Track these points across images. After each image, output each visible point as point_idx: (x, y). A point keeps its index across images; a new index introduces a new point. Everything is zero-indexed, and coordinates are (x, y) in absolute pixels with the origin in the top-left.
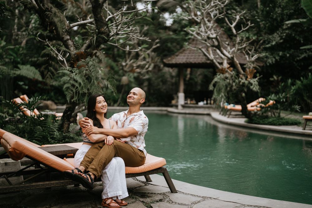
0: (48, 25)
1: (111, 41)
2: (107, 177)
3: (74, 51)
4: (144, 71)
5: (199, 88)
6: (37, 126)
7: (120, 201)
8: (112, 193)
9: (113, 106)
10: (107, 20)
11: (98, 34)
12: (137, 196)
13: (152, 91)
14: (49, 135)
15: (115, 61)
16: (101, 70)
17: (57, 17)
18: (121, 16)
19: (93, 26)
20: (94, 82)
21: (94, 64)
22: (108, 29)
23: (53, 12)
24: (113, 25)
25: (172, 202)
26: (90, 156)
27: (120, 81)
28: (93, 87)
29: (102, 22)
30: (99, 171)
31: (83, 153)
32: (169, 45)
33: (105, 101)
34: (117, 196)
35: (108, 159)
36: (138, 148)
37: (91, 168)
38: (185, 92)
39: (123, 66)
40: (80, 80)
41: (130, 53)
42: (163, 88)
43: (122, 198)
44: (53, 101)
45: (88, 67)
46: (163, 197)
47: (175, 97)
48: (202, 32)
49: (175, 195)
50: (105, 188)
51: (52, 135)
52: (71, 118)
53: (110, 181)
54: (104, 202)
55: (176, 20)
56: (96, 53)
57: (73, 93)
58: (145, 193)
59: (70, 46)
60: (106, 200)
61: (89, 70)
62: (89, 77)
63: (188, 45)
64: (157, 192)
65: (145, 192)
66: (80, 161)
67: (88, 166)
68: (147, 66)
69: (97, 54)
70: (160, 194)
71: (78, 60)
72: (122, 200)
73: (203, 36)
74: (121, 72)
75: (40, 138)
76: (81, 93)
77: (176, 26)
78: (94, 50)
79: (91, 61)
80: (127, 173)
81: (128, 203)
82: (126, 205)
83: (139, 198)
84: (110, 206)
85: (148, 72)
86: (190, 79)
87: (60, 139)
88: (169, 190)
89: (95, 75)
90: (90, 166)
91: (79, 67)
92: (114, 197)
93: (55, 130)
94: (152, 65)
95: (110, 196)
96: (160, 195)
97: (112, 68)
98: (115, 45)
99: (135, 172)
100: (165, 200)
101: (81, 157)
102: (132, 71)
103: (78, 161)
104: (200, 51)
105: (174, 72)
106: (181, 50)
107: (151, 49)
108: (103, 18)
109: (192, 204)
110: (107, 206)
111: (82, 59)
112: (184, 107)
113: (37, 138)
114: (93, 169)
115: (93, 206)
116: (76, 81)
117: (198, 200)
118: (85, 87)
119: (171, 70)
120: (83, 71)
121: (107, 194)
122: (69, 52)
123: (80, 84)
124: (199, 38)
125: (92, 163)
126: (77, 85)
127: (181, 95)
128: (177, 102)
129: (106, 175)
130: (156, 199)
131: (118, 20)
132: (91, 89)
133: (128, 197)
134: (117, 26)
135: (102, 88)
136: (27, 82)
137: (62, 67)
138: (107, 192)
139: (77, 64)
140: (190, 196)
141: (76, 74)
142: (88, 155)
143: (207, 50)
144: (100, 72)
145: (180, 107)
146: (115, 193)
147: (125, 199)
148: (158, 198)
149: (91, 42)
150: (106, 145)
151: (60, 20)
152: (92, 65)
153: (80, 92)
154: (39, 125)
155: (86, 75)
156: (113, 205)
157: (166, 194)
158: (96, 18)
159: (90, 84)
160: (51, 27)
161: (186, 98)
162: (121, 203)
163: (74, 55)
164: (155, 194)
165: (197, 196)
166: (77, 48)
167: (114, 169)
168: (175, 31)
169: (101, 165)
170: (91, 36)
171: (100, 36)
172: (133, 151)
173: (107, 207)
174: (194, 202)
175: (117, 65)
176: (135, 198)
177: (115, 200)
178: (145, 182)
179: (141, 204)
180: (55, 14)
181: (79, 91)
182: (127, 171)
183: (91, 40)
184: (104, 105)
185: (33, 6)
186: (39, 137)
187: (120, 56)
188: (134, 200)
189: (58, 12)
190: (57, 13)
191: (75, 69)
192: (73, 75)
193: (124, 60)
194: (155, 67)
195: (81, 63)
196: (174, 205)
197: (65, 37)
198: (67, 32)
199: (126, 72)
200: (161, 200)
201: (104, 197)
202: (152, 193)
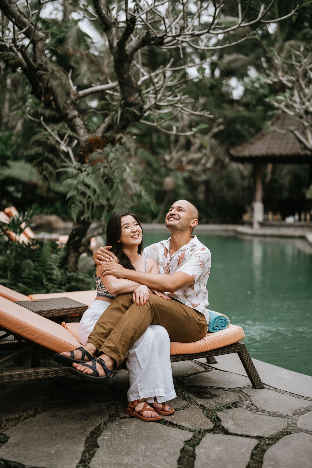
0: (42, 92)
1: (147, 119)
2: (137, 363)
3: (85, 135)
4: (199, 168)
5: (285, 194)
6: (26, 259)
7: (161, 406)
8: (146, 392)
9: (151, 222)
10: (139, 83)
11: (124, 108)
12: (192, 393)
13: (211, 200)
14: (44, 276)
15: (154, 153)
16: (130, 167)
17: (56, 78)
18: (162, 77)
19: (117, 95)
20: (117, 187)
21: (117, 157)
22: (142, 98)
23: (50, 70)
24: (148, 92)
25: (257, 410)
26: (106, 324)
27: (161, 184)
28: (116, 196)
29: (131, 87)
30: (121, 353)
31: (95, 316)
32: (238, 127)
33: (136, 223)
34: (155, 397)
35: (138, 330)
36: (195, 309)
37: (108, 347)
38: (265, 201)
39: (165, 161)
40: (94, 185)
41: (177, 137)
42: (229, 195)
43: (163, 401)
44: (59, 215)
45: (107, 162)
46: (240, 397)
47: (248, 208)
48: (295, 102)
49: (261, 392)
50: (133, 382)
51: (50, 274)
52: (80, 247)
53: (142, 370)
54: (131, 408)
55: (249, 87)
56: (121, 138)
57: (84, 206)
58: (206, 387)
59: (78, 128)
60: (135, 404)
61: (110, 167)
62: (110, 178)
63: (272, 124)
64: (227, 386)
65: (206, 384)
66: (88, 332)
67: (101, 344)
68: (203, 161)
69: (123, 140)
70: (234, 390)
71: (91, 150)
72: (164, 404)
73: (298, 111)
74: (163, 170)
75: (30, 279)
76: (97, 207)
77: (249, 98)
78: (117, 133)
79: (112, 152)
80: (174, 353)
81: (176, 410)
82: (172, 414)
83: (195, 398)
84: (142, 415)
85: (205, 171)
86: (273, 180)
87: (62, 281)
88: (248, 382)
89: (119, 176)
90: (105, 343)
91: (93, 163)
92: (150, 398)
93: (54, 267)
94: (212, 159)
95: (142, 396)
96: (233, 392)
97: (149, 164)
98: (152, 124)
99: (189, 352)
100: (243, 404)
101: (91, 323)
102: (181, 168)
103: (86, 331)
104: (291, 135)
105: (245, 169)
106: (259, 135)
107: (210, 134)
108: (133, 79)
109: (294, 414)
110: (136, 415)
111: (98, 148)
112: (262, 224)
113: (25, 280)
114: (111, 349)
115: (112, 413)
116: (88, 187)
117: (305, 406)
118: (103, 195)
119: (241, 167)
120: (100, 169)
121: (138, 392)
122: (77, 139)
123: (95, 191)
124: (291, 113)
125: (108, 337)
126: (89, 192)
127: (258, 206)
128: (252, 216)
129: (135, 359)
130: (226, 400)
131: (157, 83)
132: (112, 199)
133: (176, 398)
134: (156, 92)
135: (131, 197)
136: (20, 187)
137: (65, 162)
138: (137, 389)
139: (90, 158)
140: (288, 398)
141: (88, 174)
142: (102, 322)
143: (304, 134)
144: (128, 170)
145: (256, 225)
146: (152, 391)
147: (170, 402)
148: (230, 398)
149: (113, 120)
150: (134, 305)
151: (61, 84)
152: (114, 159)
153: (95, 204)
154: (30, 258)
155: (104, 175)
156: (147, 415)
157: (243, 390)
158: (121, 80)
159: (112, 191)
160: (48, 96)
161: (266, 211)
162: (163, 410)
163: (86, 142)
164: (223, 389)
165: (302, 397)
166: (89, 131)
167: (151, 346)
168: (247, 106)
169: (125, 341)
170: (113, 111)
171: (127, 110)
172: (185, 314)
173: (136, 418)
174: (298, 411)
175: (157, 160)
176: (188, 398)
177: (151, 405)
178: (206, 365)
179: (199, 411)
180: (52, 73)
181: (93, 203)
182: (173, 350)
183: (112, 116)
184: (135, 230)
185: (18, 61)
186: (28, 278)
187: (161, 146)
188: (185, 403)
189: (58, 71)
190: (56, 73)
191: (86, 165)
192: (82, 176)
193: (168, 151)
194: (216, 162)
195: (96, 155)
196: (260, 415)
197: (70, 113)
198: (73, 105)
199: (170, 170)
200: (235, 405)
201: (132, 398)
202: (218, 388)
